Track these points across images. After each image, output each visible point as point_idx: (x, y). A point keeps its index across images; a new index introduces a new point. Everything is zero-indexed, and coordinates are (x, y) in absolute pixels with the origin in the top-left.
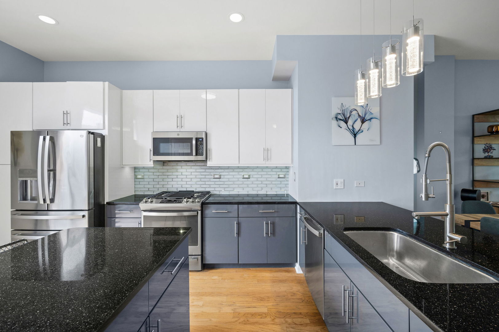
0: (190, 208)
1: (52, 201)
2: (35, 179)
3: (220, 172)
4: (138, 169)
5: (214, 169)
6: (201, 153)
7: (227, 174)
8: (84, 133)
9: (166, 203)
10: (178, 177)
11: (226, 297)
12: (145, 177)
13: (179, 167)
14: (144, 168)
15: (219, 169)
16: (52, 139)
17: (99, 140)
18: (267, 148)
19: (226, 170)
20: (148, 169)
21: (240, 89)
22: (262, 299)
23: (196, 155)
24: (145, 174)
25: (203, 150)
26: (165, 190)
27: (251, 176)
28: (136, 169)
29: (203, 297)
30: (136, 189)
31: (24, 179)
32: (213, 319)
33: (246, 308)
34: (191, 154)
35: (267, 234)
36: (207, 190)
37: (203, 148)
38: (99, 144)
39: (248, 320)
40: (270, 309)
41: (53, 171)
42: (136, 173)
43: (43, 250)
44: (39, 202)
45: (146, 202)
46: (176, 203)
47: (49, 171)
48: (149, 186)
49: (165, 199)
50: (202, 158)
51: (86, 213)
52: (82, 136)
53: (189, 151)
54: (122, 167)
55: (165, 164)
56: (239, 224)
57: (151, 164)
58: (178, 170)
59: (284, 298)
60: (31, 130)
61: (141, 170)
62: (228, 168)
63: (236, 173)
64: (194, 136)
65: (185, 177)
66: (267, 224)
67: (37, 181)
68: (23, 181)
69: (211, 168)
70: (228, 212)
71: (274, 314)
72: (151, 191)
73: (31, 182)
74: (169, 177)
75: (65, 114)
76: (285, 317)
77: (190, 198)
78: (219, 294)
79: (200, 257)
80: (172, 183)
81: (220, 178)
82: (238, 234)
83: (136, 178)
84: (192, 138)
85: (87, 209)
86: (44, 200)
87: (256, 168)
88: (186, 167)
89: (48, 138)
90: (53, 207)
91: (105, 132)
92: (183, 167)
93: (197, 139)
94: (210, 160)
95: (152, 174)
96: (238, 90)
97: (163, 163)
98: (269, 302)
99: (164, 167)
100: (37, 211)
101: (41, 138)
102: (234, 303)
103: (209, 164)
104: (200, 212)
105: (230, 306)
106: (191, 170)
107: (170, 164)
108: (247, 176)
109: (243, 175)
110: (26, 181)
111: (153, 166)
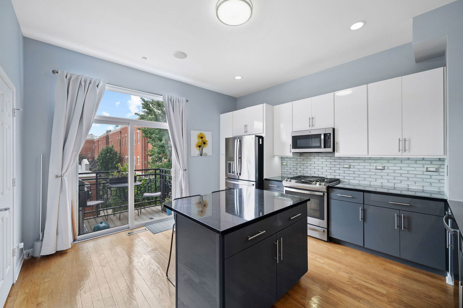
0: (318, 190)
1: (240, 174)
2: (234, 162)
3: (350, 163)
4: (283, 158)
5: (343, 159)
6: (329, 146)
7: (358, 164)
8: (254, 136)
9: (300, 183)
10: (312, 165)
11: (345, 266)
12: (288, 164)
13: (313, 158)
14: (287, 158)
15: (348, 160)
16: (240, 141)
17: (261, 140)
18: (403, 138)
19: (356, 161)
20: (290, 158)
21: (369, 84)
22: (383, 283)
23: (325, 147)
24: (288, 162)
25: (331, 143)
26: (302, 175)
27: (386, 168)
28: (282, 158)
29: (325, 258)
30: (283, 173)
31: (230, 162)
32: (329, 274)
33: (363, 281)
34: (320, 147)
35: (400, 227)
36: (337, 177)
37: (330, 141)
38: (261, 143)
39: (361, 289)
40: (391, 294)
41: (240, 158)
42: (282, 161)
43: (237, 200)
44: (235, 174)
45: (287, 181)
46: (307, 184)
47: (239, 158)
48: (291, 171)
49: (300, 180)
50: (330, 150)
51: (254, 183)
52: (252, 138)
53: (319, 145)
54: (274, 156)
55: (302, 155)
56: (364, 210)
57: (291, 155)
58: (312, 160)
59: (414, 294)
60: (232, 137)
61: (285, 159)
62: (359, 159)
63: (368, 164)
64: (322, 132)
65: (317, 165)
66: (399, 217)
67: (234, 163)
68: (229, 163)
69: (340, 158)
70: (352, 197)
71: (393, 298)
72: (292, 174)
73: (232, 164)
74: (304, 165)
75: (246, 126)
76: (407, 307)
77: (318, 182)
78: (340, 262)
79: (326, 230)
80: (307, 169)
81: (350, 168)
82: (364, 219)
83: (282, 164)
84: (321, 134)
85: (255, 181)
86: (237, 173)
87: (392, 160)
88: (319, 158)
89: (238, 140)
90: (241, 178)
91: (263, 135)
92: (315, 158)
93: (325, 135)
94: (338, 152)
95: (292, 162)
96: (366, 85)
97: (300, 154)
98: (391, 288)
99: (301, 157)
100: (234, 179)
101: (236, 140)
102: (352, 273)
103: (337, 154)
104: (326, 194)
105: (347, 273)
106: (323, 160)
107: (305, 155)
108: (381, 168)
109: (376, 166)
110: (230, 163)
111: (292, 156)
